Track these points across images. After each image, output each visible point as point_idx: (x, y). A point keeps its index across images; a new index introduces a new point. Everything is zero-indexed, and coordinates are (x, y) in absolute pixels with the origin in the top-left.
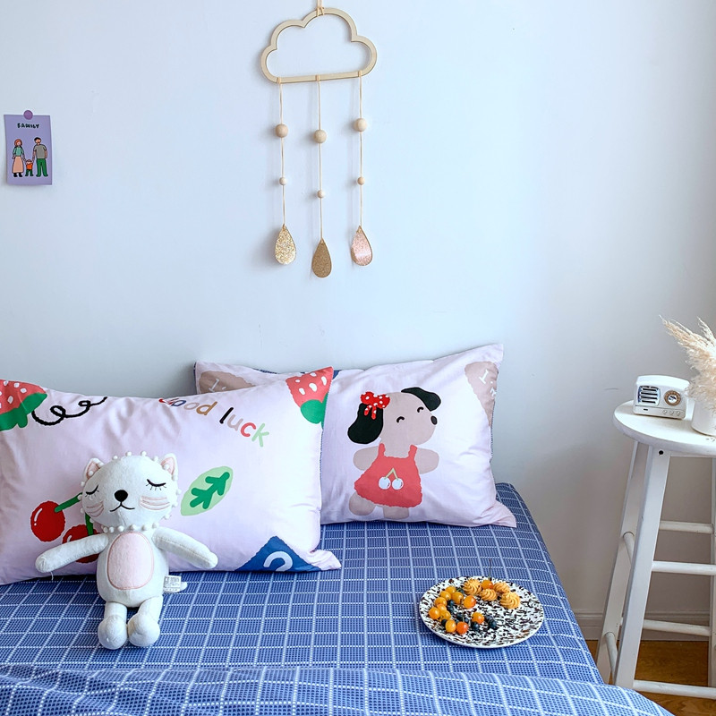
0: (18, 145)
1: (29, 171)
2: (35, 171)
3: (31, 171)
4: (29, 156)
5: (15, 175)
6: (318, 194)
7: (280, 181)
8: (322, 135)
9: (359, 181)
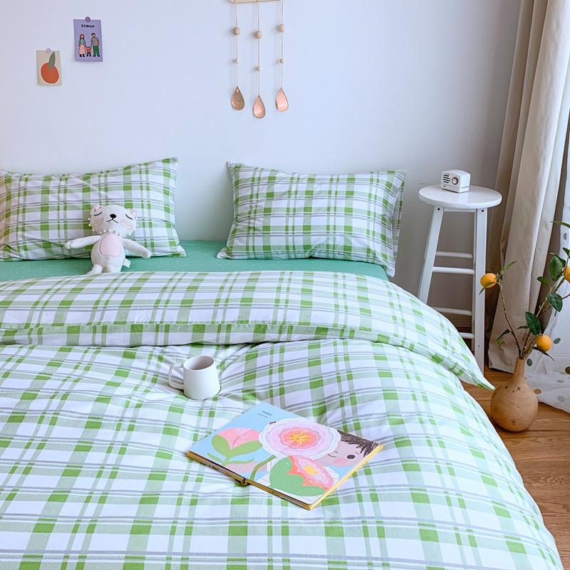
0: (82, 37)
1: (89, 53)
2: (92, 54)
3: (90, 53)
4: (88, 44)
5: (81, 56)
6: (257, 69)
7: (235, 61)
8: (260, 34)
9: (281, 61)
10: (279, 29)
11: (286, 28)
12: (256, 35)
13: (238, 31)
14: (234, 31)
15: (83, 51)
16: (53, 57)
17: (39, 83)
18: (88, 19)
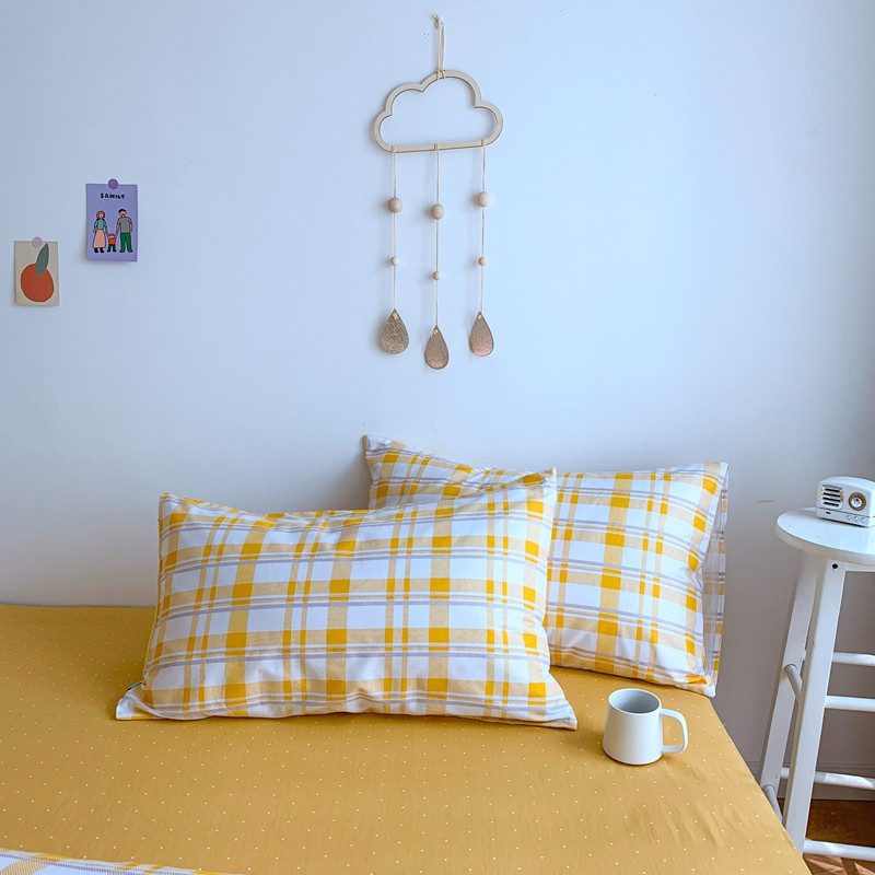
0: (101, 216)
1: (112, 246)
2: (118, 247)
3: (114, 246)
5: (96, 251)
6: (434, 276)
7: (391, 262)
8: (439, 210)
9: (480, 261)
10: (477, 200)
11: (490, 200)
12: (432, 212)
13: (398, 205)
14: (390, 206)
15: (101, 241)
16: (45, 253)
17: (15, 301)
18: (113, 184)
